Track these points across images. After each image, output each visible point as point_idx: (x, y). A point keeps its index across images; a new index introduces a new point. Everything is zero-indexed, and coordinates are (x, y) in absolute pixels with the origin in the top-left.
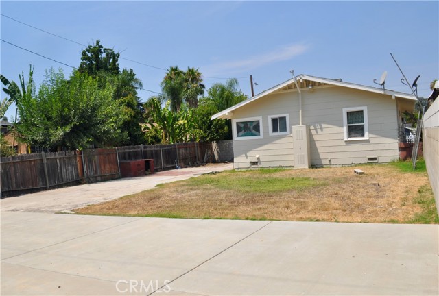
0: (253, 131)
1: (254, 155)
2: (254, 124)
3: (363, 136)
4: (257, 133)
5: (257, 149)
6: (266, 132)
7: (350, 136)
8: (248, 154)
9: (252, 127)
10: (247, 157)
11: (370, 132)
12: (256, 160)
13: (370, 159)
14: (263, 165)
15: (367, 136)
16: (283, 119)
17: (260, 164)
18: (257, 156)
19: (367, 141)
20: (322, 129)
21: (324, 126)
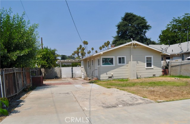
0: (109, 63)
1: (110, 73)
2: (110, 59)
3: (151, 66)
4: (111, 64)
5: (112, 71)
6: (116, 63)
7: (147, 66)
8: (108, 73)
9: (109, 61)
10: (107, 74)
11: (154, 65)
12: (111, 76)
13: (153, 75)
14: (114, 78)
15: (152, 67)
16: (123, 58)
17: (113, 78)
18: (112, 74)
19: (153, 69)
20: (138, 63)
21: (139, 62)
